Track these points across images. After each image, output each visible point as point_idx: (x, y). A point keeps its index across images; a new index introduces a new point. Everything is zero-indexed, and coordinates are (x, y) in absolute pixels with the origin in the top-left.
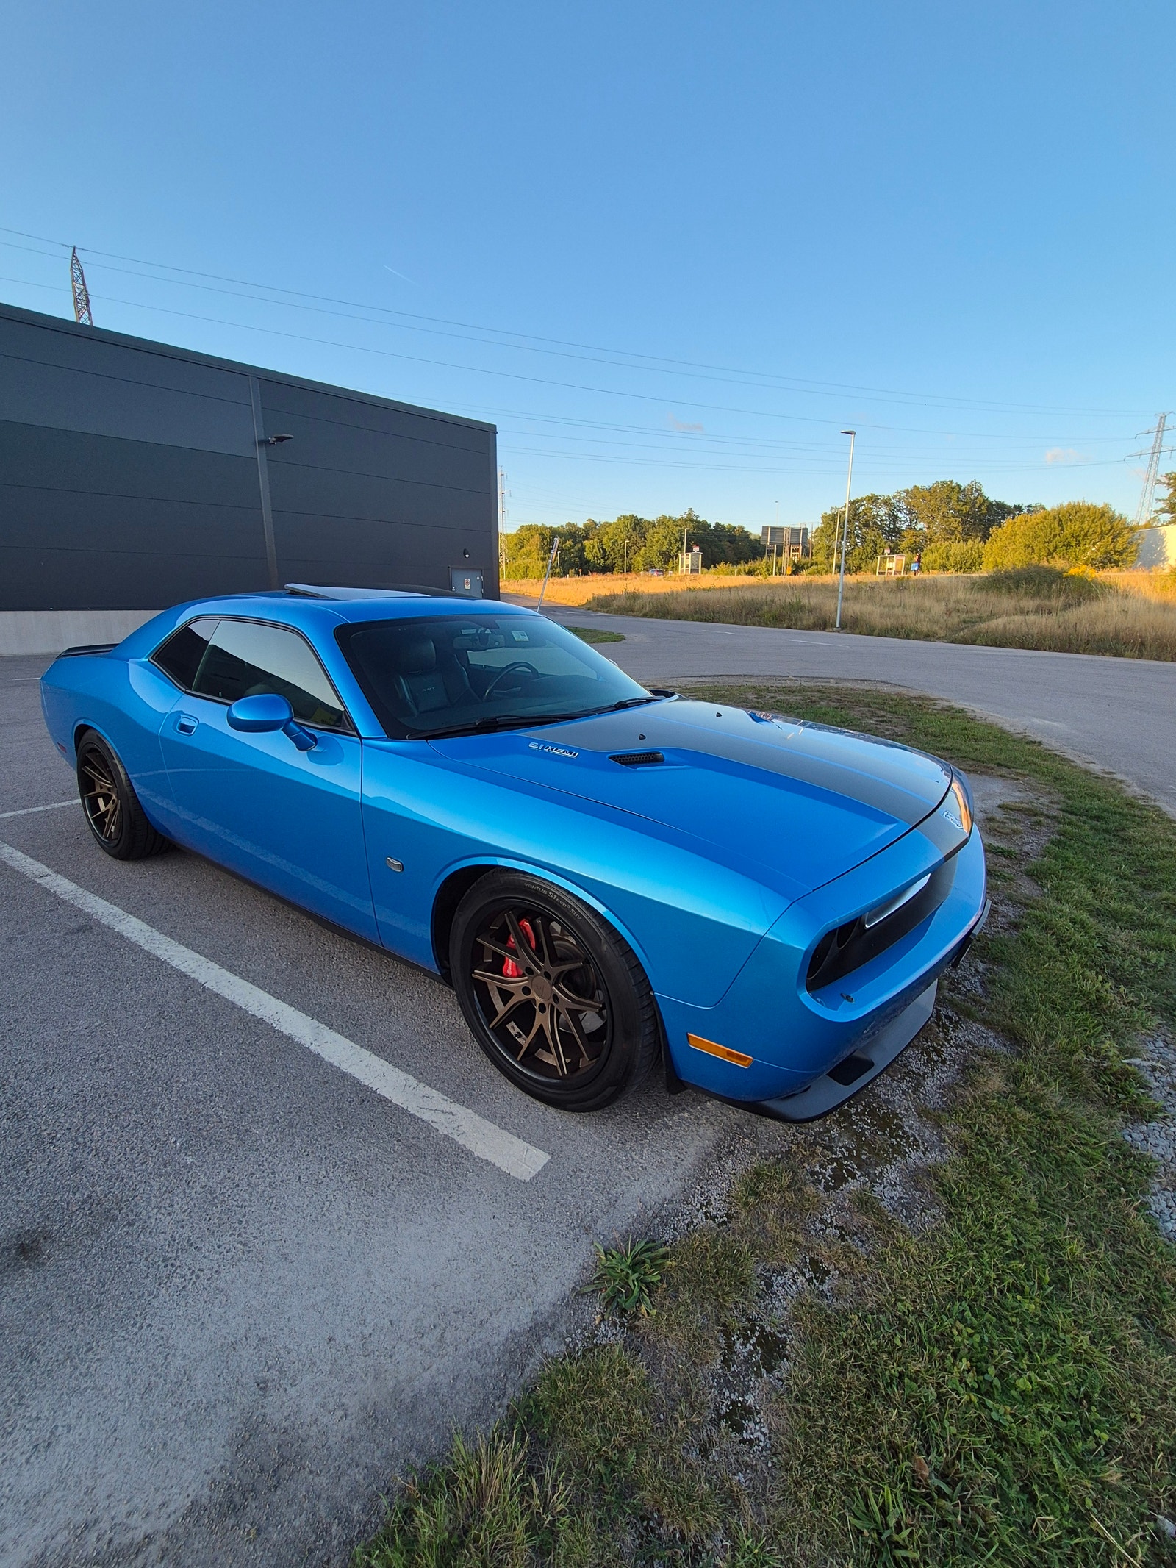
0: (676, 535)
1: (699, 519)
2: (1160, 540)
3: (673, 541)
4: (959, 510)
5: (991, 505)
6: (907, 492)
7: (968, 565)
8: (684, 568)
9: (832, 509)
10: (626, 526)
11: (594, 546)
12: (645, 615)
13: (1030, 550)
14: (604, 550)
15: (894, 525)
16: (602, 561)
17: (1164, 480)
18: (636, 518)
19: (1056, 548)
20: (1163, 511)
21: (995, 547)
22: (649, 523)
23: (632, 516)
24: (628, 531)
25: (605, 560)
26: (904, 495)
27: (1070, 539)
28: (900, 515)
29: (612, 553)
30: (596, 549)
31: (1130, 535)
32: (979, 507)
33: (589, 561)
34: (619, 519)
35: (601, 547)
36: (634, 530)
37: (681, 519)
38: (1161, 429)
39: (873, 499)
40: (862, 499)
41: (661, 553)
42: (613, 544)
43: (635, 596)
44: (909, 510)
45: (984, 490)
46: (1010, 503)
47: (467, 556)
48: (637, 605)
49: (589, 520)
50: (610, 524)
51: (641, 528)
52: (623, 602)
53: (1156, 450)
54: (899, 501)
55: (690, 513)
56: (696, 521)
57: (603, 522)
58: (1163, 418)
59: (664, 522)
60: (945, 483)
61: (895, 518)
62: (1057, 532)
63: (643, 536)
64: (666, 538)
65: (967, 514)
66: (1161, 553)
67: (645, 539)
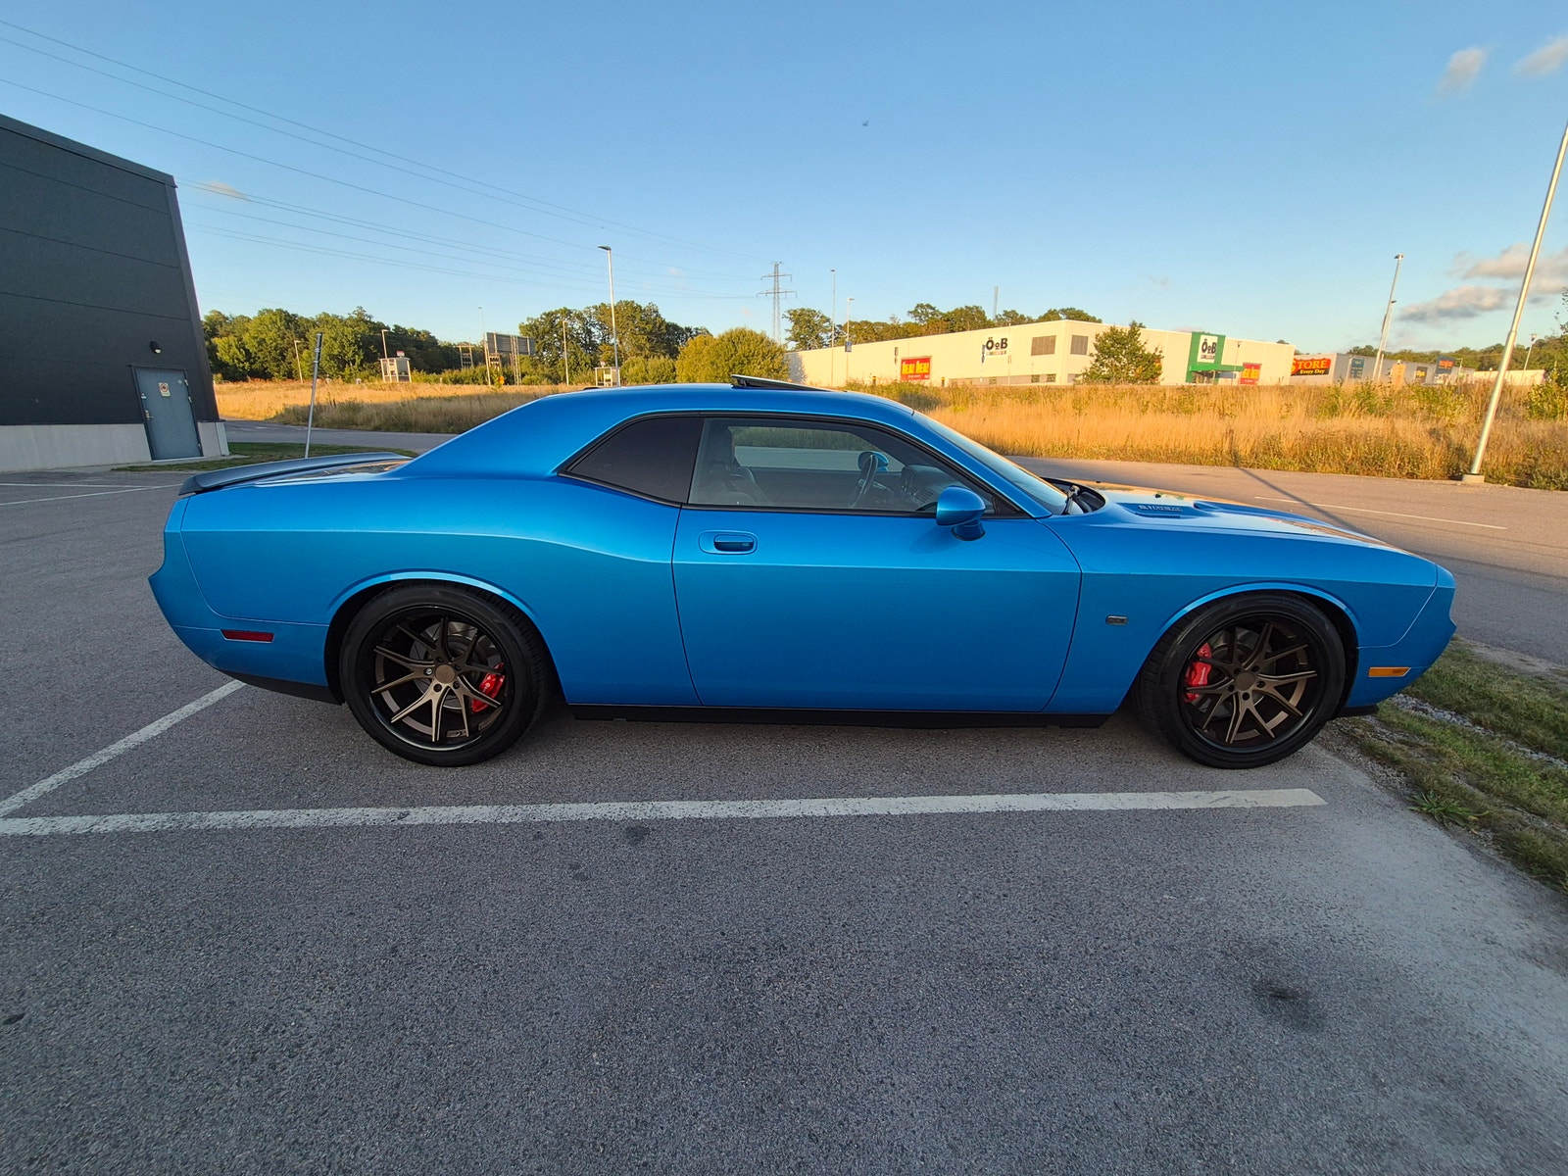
0: (350, 338)
1: (374, 320)
2: (799, 361)
3: (346, 344)
4: (644, 329)
5: (668, 326)
6: (595, 307)
7: (664, 378)
8: (389, 375)
9: (528, 319)
10: (275, 323)
11: (230, 346)
12: (377, 429)
13: (715, 366)
14: (247, 351)
15: (590, 339)
16: (247, 364)
17: (787, 315)
18: (287, 314)
19: (734, 365)
20: (790, 339)
21: (685, 362)
22: (308, 321)
23: (280, 311)
24: (279, 329)
25: (251, 364)
26: (593, 310)
27: (743, 358)
28: (593, 330)
29: (259, 354)
30: (234, 349)
31: (781, 357)
32: (660, 327)
33: (226, 365)
34: (261, 313)
35: (241, 346)
36: (288, 328)
37: (350, 318)
38: (776, 275)
39: (567, 313)
40: (557, 312)
41: (333, 357)
42: (260, 343)
43: (353, 407)
44: (600, 325)
45: (660, 312)
46: (683, 325)
47: (158, 351)
48: (360, 417)
49: (213, 311)
50: (249, 320)
51: (297, 325)
52: (336, 415)
53: (776, 292)
54: (590, 317)
55: (361, 313)
56: (370, 322)
57: (236, 314)
58: (777, 266)
59: (326, 321)
60: (627, 303)
61: (589, 332)
62: (733, 352)
63: (302, 336)
64: (335, 339)
65: (651, 333)
66: (802, 372)
67: (306, 340)
